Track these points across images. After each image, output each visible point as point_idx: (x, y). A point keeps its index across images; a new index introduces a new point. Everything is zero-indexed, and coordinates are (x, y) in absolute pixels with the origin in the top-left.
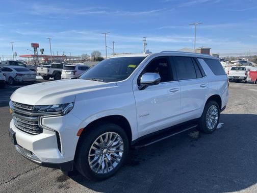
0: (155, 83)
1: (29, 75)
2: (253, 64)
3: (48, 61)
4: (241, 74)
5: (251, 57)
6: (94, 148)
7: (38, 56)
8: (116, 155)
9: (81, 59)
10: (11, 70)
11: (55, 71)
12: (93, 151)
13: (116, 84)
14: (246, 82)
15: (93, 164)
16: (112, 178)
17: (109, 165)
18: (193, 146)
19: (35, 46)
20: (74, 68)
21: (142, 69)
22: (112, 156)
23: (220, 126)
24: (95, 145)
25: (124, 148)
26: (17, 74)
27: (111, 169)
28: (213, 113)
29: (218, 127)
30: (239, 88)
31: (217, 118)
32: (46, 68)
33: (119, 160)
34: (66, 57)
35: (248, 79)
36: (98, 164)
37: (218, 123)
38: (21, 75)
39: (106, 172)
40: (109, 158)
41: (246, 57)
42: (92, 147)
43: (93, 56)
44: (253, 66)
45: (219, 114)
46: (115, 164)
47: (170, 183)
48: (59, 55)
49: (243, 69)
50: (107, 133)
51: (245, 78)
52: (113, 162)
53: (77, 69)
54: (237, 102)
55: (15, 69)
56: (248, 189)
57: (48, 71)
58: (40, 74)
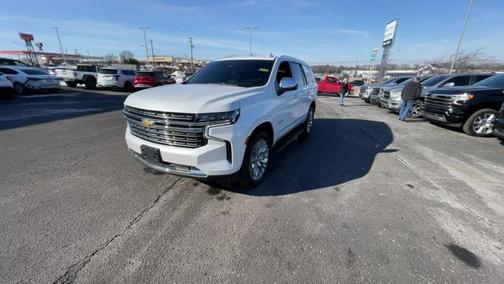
1: (50, 79)
3: (53, 61)
7: (35, 54)
10: (16, 73)
11: (85, 75)
19: (28, 38)
20: (114, 72)
25: (268, 155)
26: (30, 79)
32: (72, 72)
33: (265, 166)
34: (83, 57)
38: (36, 80)
43: (123, 57)
46: (263, 170)
48: (69, 53)
53: (119, 73)
55: (23, 71)
57: (76, 75)
58: (62, 79)
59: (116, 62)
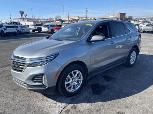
1: (27, 29)
7: (24, 19)
9: (49, 20)
10: (18, 27)
11: (38, 27)
19: (22, 13)
20: (48, 25)
32: (34, 26)
38: (23, 29)
43: (56, 18)
55: (20, 26)
57: (35, 27)
58: (31, 29)
59: (53, 21)
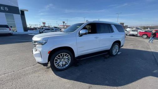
0: (85, 34)
2: (142, 29)
4: (135, 33)
5: (142, 27)
6: (57, 59)
7: (64, 26)
8: (67, 62)
12: (56, 60)
13: (69, 34)
14: (137, 36)
15: (57, 64)
16: (65, 70)
17: (64, 65)
18: (104, 61)
21: (82, 28)
22: (65, 62)
23: (119, 53)
24: (57, 58)
25: (71, 60)
27: (65, 67)
28: (116, 48)
29: (118, 54)
30: (133, 38)
31: (118, 50)
33: (69, 64)
35: (138, 35)
36: (59, 65)
37: (118, 52)
39: (62, 68)
40: (64, 63)
41: (139, 27)
42: (56, 58)
44: (142, 30)
45: (119, 48)
46: (67, 66)
47: (86, 77)
49: (137, 31)
50: (63, 53)
51: (137, 35)
52: (66, 65)
54: (131, 44)
56: (123, 86)
